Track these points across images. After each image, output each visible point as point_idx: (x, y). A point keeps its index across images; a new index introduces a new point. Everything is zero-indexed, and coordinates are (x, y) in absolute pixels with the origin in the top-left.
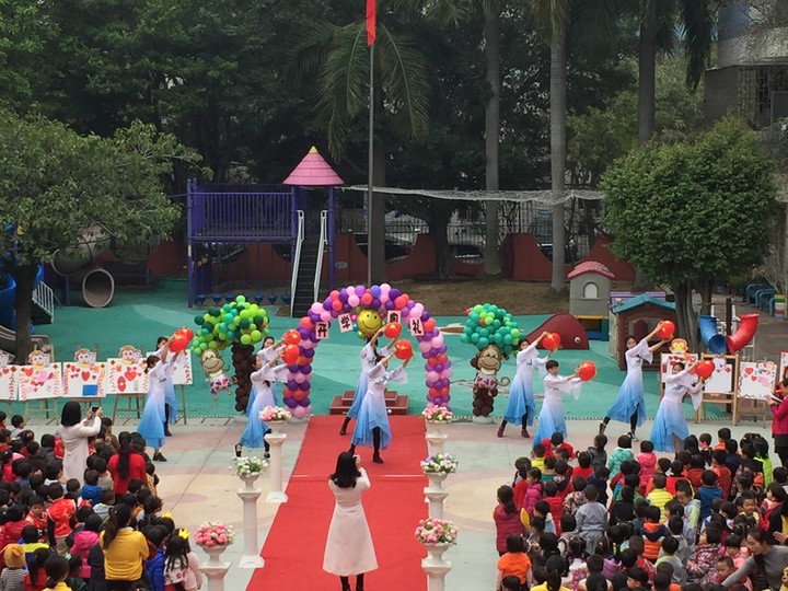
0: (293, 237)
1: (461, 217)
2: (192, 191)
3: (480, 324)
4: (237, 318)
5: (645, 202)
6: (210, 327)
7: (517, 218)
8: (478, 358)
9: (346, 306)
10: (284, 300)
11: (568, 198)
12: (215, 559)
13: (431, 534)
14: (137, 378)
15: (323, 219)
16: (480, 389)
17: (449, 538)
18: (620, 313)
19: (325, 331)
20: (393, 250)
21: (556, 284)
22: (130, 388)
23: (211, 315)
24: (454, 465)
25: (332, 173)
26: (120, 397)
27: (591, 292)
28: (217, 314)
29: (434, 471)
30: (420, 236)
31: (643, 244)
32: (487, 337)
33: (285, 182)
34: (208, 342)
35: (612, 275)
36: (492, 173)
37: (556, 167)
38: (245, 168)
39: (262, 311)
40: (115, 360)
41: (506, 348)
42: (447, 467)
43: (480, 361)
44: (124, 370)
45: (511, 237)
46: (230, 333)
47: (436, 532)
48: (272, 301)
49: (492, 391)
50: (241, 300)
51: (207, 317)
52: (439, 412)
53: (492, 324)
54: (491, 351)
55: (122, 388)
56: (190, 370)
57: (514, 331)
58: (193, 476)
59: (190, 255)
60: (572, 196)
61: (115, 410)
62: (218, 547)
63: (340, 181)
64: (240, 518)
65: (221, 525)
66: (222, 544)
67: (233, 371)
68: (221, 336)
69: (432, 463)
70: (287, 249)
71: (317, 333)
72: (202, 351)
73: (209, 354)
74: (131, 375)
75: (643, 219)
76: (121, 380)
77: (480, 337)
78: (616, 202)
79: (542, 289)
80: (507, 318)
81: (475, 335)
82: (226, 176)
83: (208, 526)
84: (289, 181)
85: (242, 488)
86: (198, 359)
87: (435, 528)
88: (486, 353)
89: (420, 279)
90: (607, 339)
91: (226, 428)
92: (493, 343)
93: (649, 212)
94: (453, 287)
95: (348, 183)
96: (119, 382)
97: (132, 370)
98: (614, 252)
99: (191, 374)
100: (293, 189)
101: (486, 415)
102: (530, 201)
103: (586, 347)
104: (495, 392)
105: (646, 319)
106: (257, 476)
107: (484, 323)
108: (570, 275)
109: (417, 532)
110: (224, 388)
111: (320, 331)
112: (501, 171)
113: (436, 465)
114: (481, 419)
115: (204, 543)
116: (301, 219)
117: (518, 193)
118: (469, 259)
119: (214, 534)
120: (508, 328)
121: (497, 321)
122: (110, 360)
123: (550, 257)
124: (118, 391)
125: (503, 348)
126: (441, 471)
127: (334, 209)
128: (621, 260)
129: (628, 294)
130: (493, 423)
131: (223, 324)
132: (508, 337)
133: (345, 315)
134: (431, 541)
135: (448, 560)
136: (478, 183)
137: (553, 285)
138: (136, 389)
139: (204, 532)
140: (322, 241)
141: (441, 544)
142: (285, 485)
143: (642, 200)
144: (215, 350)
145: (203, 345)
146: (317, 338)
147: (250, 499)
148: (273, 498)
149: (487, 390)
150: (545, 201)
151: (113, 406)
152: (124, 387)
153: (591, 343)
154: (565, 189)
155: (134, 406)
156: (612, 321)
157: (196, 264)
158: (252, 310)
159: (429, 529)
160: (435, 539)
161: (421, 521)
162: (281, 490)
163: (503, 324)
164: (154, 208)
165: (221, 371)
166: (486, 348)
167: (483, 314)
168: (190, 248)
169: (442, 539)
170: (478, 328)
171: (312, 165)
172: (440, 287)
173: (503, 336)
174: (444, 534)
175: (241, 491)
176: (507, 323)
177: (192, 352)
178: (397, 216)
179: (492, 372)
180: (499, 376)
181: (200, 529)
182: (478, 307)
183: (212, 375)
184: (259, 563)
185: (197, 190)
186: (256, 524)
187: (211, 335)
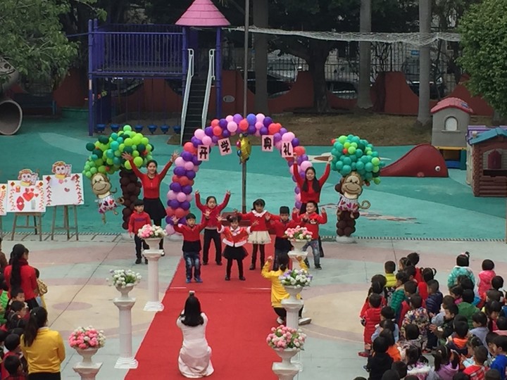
0: (184, 73)
1: (340, 55)
2: (93, 30)
3: (344, 152)
4: (122, 146)
5: (498, 44)
6: (99, 153)
7: (389, 58)
8: (342, 183)
9: (225, 132)
10: (175, 130)
11: (434, 39)
12: (87, 360)
13: (280, 340)
14: (34, 198)
15: (211, 57)
16: (343, 211)
17: (297, 344)
18: (475, 144)
19: (206, 153)
20: (275, 85)
21: (421, 118)
22: (27, 208)
23: (100, 142)
24: (309, 280)
25: (220, 15)
26: (18, 215)
27: (452, 126)
28: (105, 142)
29: (291, 285)
30: (300, 72)
31: (495, 83)
32: (350, 165)
33: (177, 23)
34: (97, 167)
35: (471, 110)
36: (365, 16)
37: (424, 12)
38: (143, 10)
39: (144, 140)
40: (14, 182)
41: (368, 175)
42: (302, 281)
43: (344, 186)
44: (23, 191)
45: (382, 75)
46: (116, 159)
47: (286, 338)
48: (165, 131)
49: (354, 214)
50: (127, 129)
51: (97, 144)
52: (301, 232)
53: (355, 153)
54: (354, 177)
55: (21, 207)
56: (82, 191)
57: (375, 160)
58: (81, 286)
59: (90, 88)
60: (437, 38)
61: (15, 226)
62: (90, 349)
63: (227, 23)
64: (116, 324)
65: (93, 329)
66: (94, 346)
67: (120, 194)
68: (109, 161)
69: (289, 277)
70: (178, 84)
71: (199, 155)
72: (93, 175)
73: (98, 177)
74: (28, 196)
75: (495, 59)
76: (20, 200)
77: (344, 164)
78: (470, 44)
79: (410, 122)
80: (369, 148)
81: (339, 163)
82: (125, 18)
83: (81, 330)
84: (180, 22)
85: (118, 298)
86: (88, 181)
87: (285, 335)
88: (349, 178)
89: (299, 112)
90: (465, 168)
91: (114, 244)
92: (355, 170)
93: (501, 53)
94: (329, 119)
95: (234, 24)
96: (18, 202)
97: (30, 191)
98: (470, 89)
99: (82, 195)
100: (184, 30)
101: (348, 235)
102: (400, 42)
103: (446, 175)
104: (357, 215)
105: (499, 150)
106: (132, 287)
107: (347, 152)
108: (432, 110)
109: (269, 338)
110: (111, 209)
111: (201, 154)
112: (374, 14)
113: (292, 279)
114: (344, 239)
115: (77, 345)
116: (191, 56)
117: (388, 35)
118: (345, 94)
119: (86, 338)
120: (369, 157)
121: (359, 150)
122: (10, 182)
123: (417, 93)
124: (17, 210)
125: (364, 175)
126: (296, 284)
127: (222, 47)
128: (475, 96)
129: (484, 127)
130: (354, 242)
131: (110, 151)
132: (369, 164)
133: (225, 140)
134: (281, 346)
135: (297, 364)
136: (353, 27)
137: (419, 119)
138: (33, 208)
139: (77, 335)
140: (210, 77)
141: (290, 350)
142: (162, 296)
143: (494, 42)
144: (104, 174)
145: (93, 169)
146: (199, 159)
147: (126, 308)
148: (150, 306)
149: (350, 212)
150: (413, 43)
151: (13, 222)
152: (23, 206)
153: (450, 172)
154: (432, 32)
155: (31, 223)
156: (469, 152)
157: (96, 97)
158: (137, 138)
159: (279, 336)
160: (284, 344)
161: (273, 329)
162: (157, 299)
163: (365, 154)
164: (53, 45)
165: (108, 193)
166: (349, 175)
167: (347, 144)
168: (90, 82)
169: (290, 345)
170: (342, 157)
171: (202, 8)
172: (317, 119)
173: (365, 164)
174: (292, 340)
175: (117, 300)
176: (369, 152)
177: (84, 176)
178: (279, 55)
179: (354, 196)
180: (360, 200)
181: (74, 333)
182: (342, 137)
183: (100, 196)
184: (133, 364)
185: (98, 30)
186: (131, 331)
187: (100, 160)
